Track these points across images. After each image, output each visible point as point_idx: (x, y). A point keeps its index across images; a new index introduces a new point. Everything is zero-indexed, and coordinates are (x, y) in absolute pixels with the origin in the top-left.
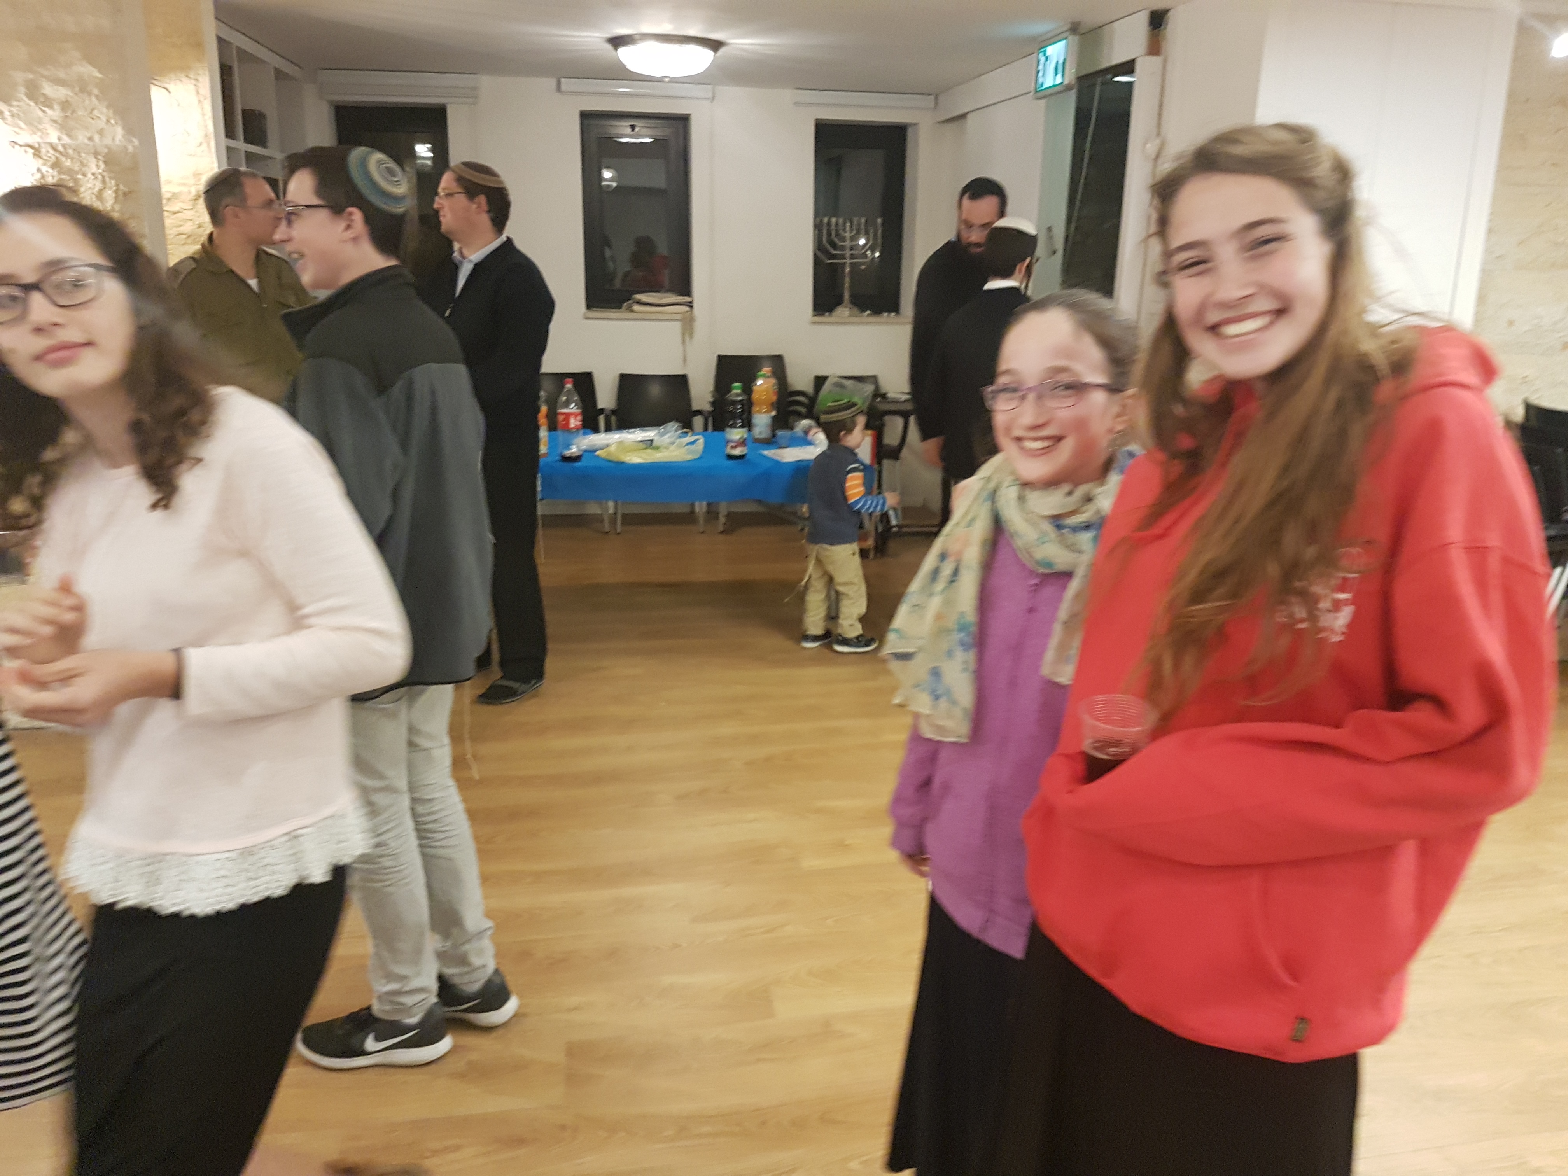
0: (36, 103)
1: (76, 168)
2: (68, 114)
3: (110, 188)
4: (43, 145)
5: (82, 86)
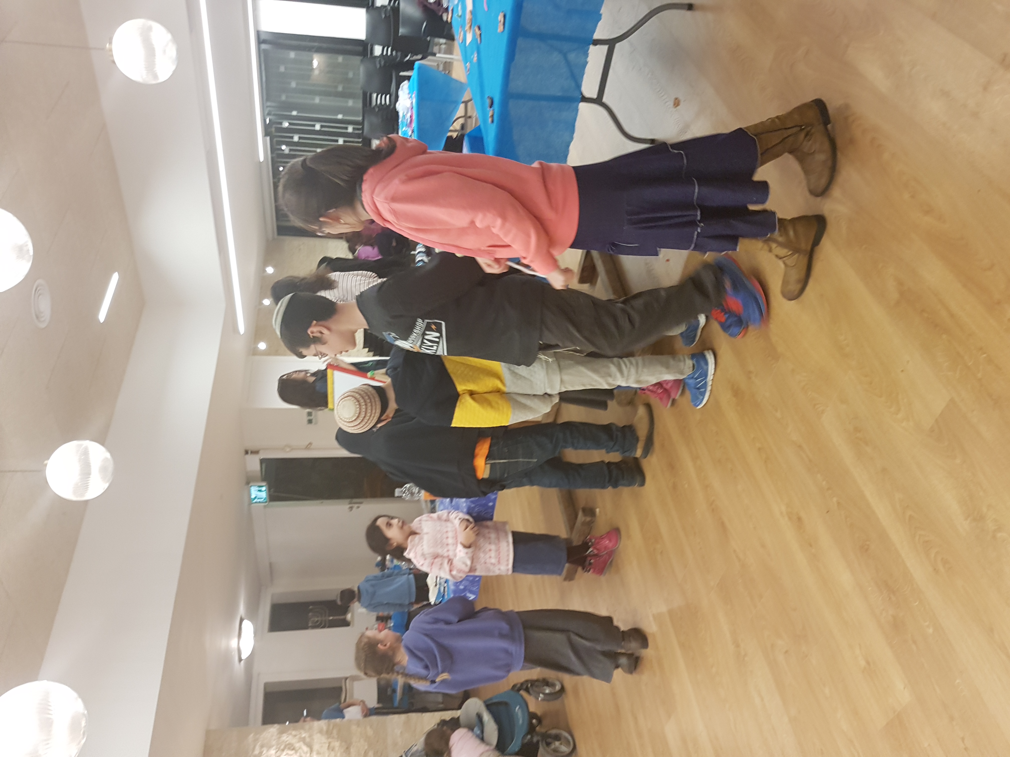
5: (256, 740)
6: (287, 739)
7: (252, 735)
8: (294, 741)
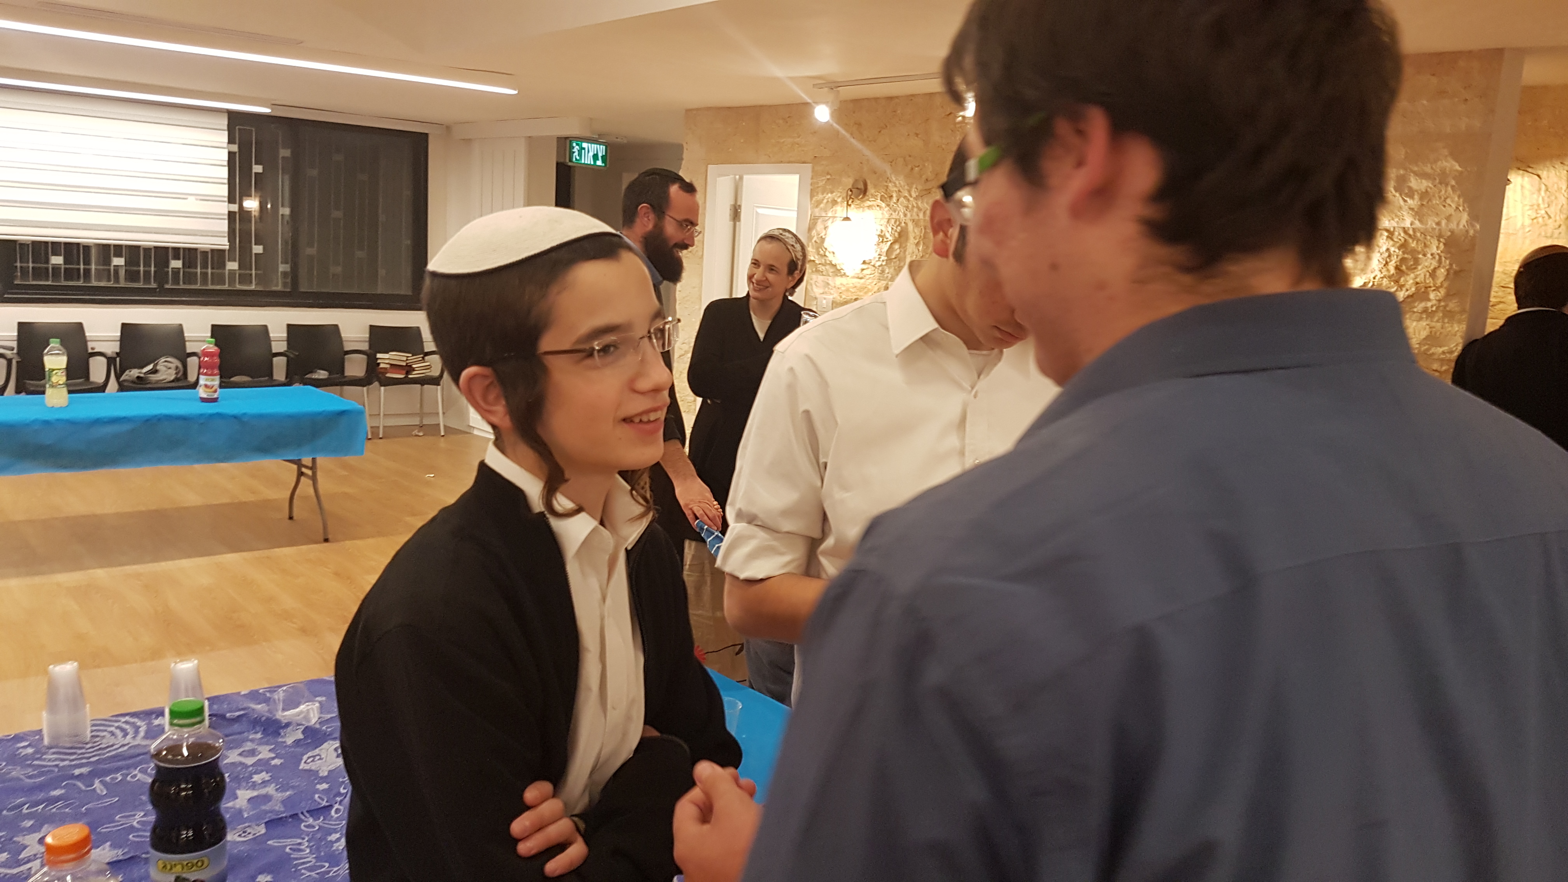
0: (1401, 195)
1: (1420, 249)
2: (1425, 203)
3: (1444, 267)
4: (1396, 229)
5: (1442, 179)
6: (1429, 255)
7: (1458, 168)
8: (1421, 273)
